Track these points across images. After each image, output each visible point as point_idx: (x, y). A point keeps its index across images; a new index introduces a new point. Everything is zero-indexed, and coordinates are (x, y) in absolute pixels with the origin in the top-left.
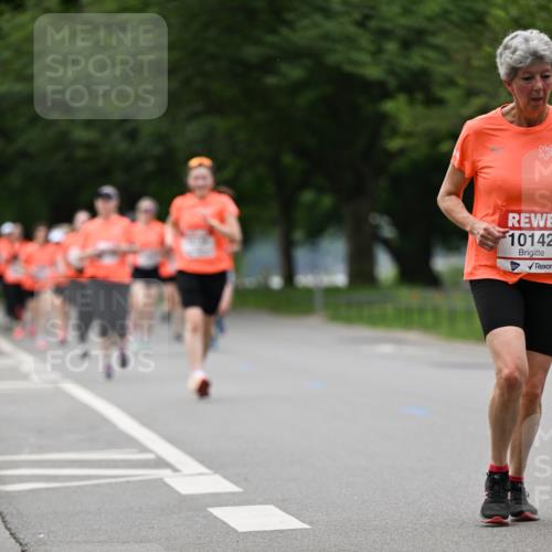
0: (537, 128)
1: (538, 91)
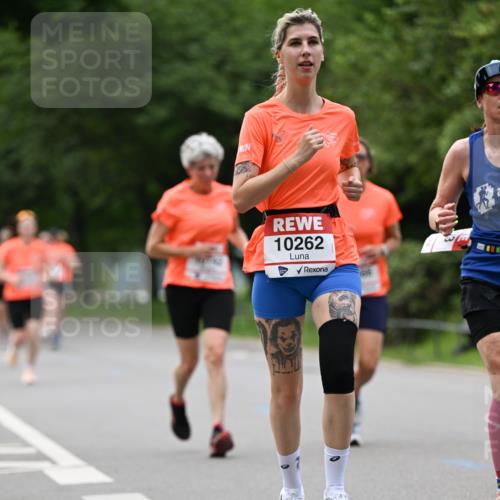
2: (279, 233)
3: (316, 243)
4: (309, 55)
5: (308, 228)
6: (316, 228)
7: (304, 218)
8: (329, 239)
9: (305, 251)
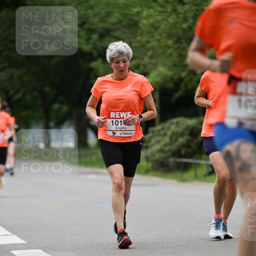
0: (124, 81)
1: (122, 68)
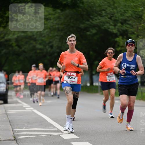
2: (68, 75)
3: (74, 78)
4: (73, 43)
5: (73, 75)
6: (75, 75)
7: (73, 73)
8: (77, 78)
9: (72, 79)
